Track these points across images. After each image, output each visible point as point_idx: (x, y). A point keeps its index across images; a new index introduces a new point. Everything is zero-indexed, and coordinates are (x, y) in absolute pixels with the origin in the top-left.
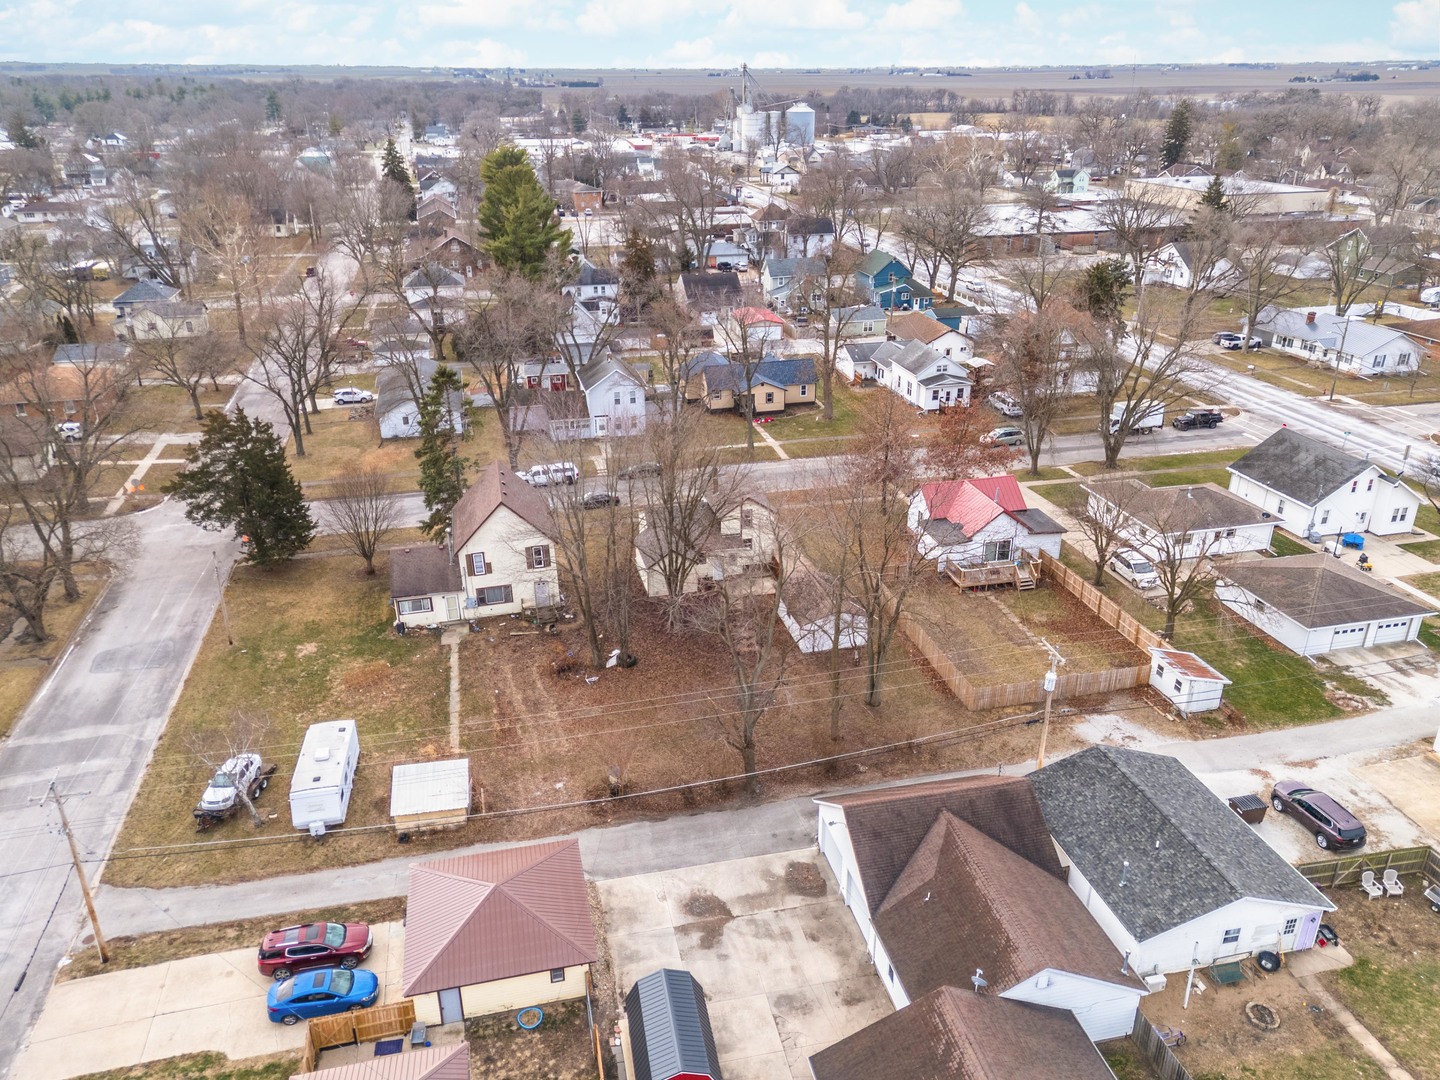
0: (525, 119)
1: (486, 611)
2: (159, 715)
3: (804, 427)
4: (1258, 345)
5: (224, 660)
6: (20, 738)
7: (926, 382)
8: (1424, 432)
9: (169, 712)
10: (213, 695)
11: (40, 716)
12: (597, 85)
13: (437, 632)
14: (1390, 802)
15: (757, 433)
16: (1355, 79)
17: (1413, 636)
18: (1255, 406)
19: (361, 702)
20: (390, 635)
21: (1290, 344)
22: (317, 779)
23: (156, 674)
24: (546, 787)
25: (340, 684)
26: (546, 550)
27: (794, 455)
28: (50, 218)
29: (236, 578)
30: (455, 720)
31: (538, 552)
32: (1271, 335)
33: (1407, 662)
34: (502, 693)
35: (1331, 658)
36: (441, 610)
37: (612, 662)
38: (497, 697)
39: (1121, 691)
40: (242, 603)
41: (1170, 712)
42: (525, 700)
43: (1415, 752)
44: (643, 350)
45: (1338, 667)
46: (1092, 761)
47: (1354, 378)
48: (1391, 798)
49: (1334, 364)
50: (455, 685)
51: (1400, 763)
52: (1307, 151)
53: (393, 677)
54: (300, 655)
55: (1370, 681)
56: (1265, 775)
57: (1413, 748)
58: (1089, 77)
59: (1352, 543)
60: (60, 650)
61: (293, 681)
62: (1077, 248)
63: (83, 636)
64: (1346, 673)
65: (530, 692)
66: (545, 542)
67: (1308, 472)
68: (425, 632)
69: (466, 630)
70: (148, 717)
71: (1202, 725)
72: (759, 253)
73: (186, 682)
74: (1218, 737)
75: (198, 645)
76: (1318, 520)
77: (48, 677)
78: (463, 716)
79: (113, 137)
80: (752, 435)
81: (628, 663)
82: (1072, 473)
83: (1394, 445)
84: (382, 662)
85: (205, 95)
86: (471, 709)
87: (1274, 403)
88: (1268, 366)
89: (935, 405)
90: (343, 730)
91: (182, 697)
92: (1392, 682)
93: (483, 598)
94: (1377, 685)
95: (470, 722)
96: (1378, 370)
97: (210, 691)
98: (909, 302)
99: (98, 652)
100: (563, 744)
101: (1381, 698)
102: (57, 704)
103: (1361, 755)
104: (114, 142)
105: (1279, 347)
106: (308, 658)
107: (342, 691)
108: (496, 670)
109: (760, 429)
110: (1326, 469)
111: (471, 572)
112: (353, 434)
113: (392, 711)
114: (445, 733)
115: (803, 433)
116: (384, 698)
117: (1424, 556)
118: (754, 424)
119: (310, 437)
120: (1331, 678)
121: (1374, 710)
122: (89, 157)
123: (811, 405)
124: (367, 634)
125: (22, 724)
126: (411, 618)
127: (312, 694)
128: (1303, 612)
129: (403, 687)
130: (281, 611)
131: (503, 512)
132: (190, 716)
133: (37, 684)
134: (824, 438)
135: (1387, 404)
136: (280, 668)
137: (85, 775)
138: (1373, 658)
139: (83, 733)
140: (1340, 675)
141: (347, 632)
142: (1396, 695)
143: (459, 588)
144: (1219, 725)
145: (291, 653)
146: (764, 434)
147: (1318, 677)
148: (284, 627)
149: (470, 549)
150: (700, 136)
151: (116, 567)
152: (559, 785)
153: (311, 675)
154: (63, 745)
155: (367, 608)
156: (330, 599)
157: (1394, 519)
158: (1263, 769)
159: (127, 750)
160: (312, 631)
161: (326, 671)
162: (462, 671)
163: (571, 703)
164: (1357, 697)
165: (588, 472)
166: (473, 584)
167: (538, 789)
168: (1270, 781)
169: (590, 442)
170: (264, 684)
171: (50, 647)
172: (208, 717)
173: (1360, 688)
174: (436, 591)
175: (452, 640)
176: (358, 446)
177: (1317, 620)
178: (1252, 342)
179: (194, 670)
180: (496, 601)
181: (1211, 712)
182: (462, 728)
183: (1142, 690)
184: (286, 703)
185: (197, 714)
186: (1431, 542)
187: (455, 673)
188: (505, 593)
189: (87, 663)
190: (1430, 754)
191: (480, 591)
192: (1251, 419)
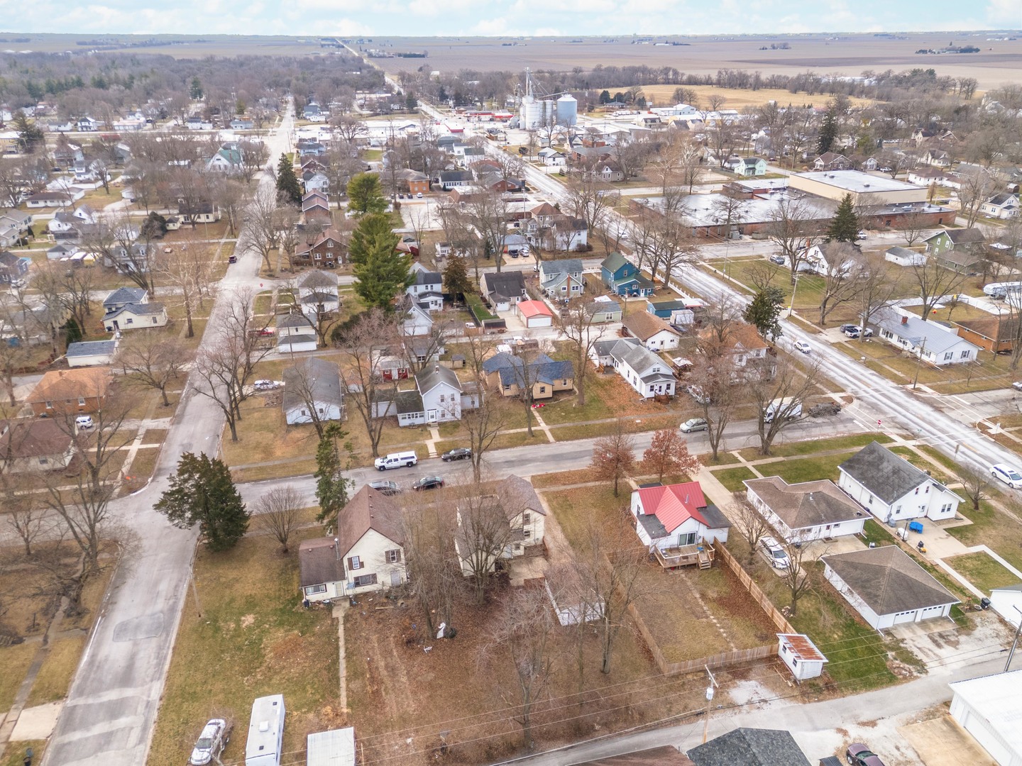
0: (373, 96)
1: (360, 590)
2: (159, 679)
3: (565, 412)
4: (870, 335)
5: (196, 631)
6: (74, 698)
7: (646, 379)
8: (973, 420)
9: (164, 676)
10: (191, 662)
11: (85, 679)
12: (423, 56)
13: (330, 606)
14: (919, 756)
15: (534, 418)
16: (963, 51)
17: (946, 613)
18: (864, 394)
19: (284, 667)
20: (300, 609)
21: (891, 336)
22: (262, 748)
23: (154, 643)
24: (400, 742)
25: (270, 652)
26: (398, 552)
27: (558, 439)
28: (49, 204)
29: (199, 556)
30: (343, 684)
31: (393, 553)
32: (879, 328)
33: (941, 636)
34: (372, 660)
35: (893, 631)
36: (331, 591)
37: (440, 634)
38: (369, 663)
39: (760, 660)
40: (205, 578)
41: (790, 679)
42: (387, 667)
43: (938, 714)
44: (459, 336)
45: (897, 640)
46: (736, 741)
47: (931, 368)
48: (920, 752)
49: (919, 355)
50: (342, 653)
51: (928, 723)
52: (920, 135)
53: (303, 645)
54: (244, 625)
55: (916, 652)
56: (845, 733)
57: (937, 710)
58: (774, 48)
59: (916, 528)
60: (92, 622)
61: (240, 649)
62: (754, 235)
63: (106, 608)
64: (902, 645)
65: (389, 659)
66: (398, 547)
67: (888, 478)
68: (322, 606)
69: (347, 604)
70: (152, 681)
71: (809, 690)
72: (537, 242)
73: (174, 648)
74: (819, 701)
75: (179, 615)
76: (894, 512)
77: (87, 645)
78: (348, 680)
79: (86, 120)
80: (530, 420)
81: (451, 635)
82: (740, 458)
83: (953, 433)
84: (296, 632)
85: (148, 81)
86: (354, 675)
87: (876, 390)
88: (874, 354)
89: (652, 394)
90: (275, 704)
91: (171, 662)
92: (930, 653)
93: (358, 582)
94: (921, 656)
95: (352, 686)
96: (948, 362)
97: (189, 658)
98: (637, 291)
99: (118, 622)
100: (411, 707)
101: (922, 667)
102: (95, 669)
103: (904, 716)
104: (87, 124)
105: (884, 337)
106: (249, 628)
107: (271, 658)
108: (368, 640)
109: (536, 414)
110: (900, 478)
111: (351, 568)
112: (268, 420)
113: (302, 675)
114: (338, 696)
115: (564, 418)
116: (298, 664)
117: (960, 539)
118: (532, 409)
119: (240, 423)
120: (892, 649)
121: (916, 678)
122: (72, 146)
123: (570, 391)
124: (285, 607)
125: (74, 685)
126: (312, 596)
127: (252, 661)
128: (876, 602)
129: (310, 654)
130: (229, 586)
131: (371, 532)
132: (178, 680)
133: (81, 651)
134: (579, 423)
135: (951, 392)
136: (232, 637)
137: (117, 730)
138: (920, 632)
139: (112, 695)
140: (897, 647)
141: (273, 605)
142: (931, 665)
143: (343, 578)
144: (820, 691)
145: (238, 622)
146: (539, 419)
147: (884, 648)
148: (232, 600)
149: (350, 555)
150: (497, 114)
151: (121, 545)
152: (409, 741)
153: (251, 643)
154: (101, 704)
155: (285, 583)
156: (260, 575)
157: (943, 510)
158: (844, 728)
159: (141, 709)
160: (251, 604)
161: (261, 639)
162: (346, 641)
163: (415, 669)
164: (907, 666)
165: (423, 455)
166: (351, 575)
167: (397, 744)
168: (847, 739)
169: (425, 426)
170: (222, 652)
171: (87, 618)
172: (189, 681)
173: (908, 658)
174: (328, 580)
175: (339, 613)
176: (272, 432)
177: (884, 609)
178: (866, 333)
179: (177, 639)
180: (365, 583)
181: (815, 679)
182: (348, 689)
183: (773, 660)
184: (237, 668)
185: (182, 678)
186: (966, 527)
187: (342, 643)
188: (372, 578)
189: (110, 633)
190: (947, 717)
191: (356, 579)
192: (861, 406)
